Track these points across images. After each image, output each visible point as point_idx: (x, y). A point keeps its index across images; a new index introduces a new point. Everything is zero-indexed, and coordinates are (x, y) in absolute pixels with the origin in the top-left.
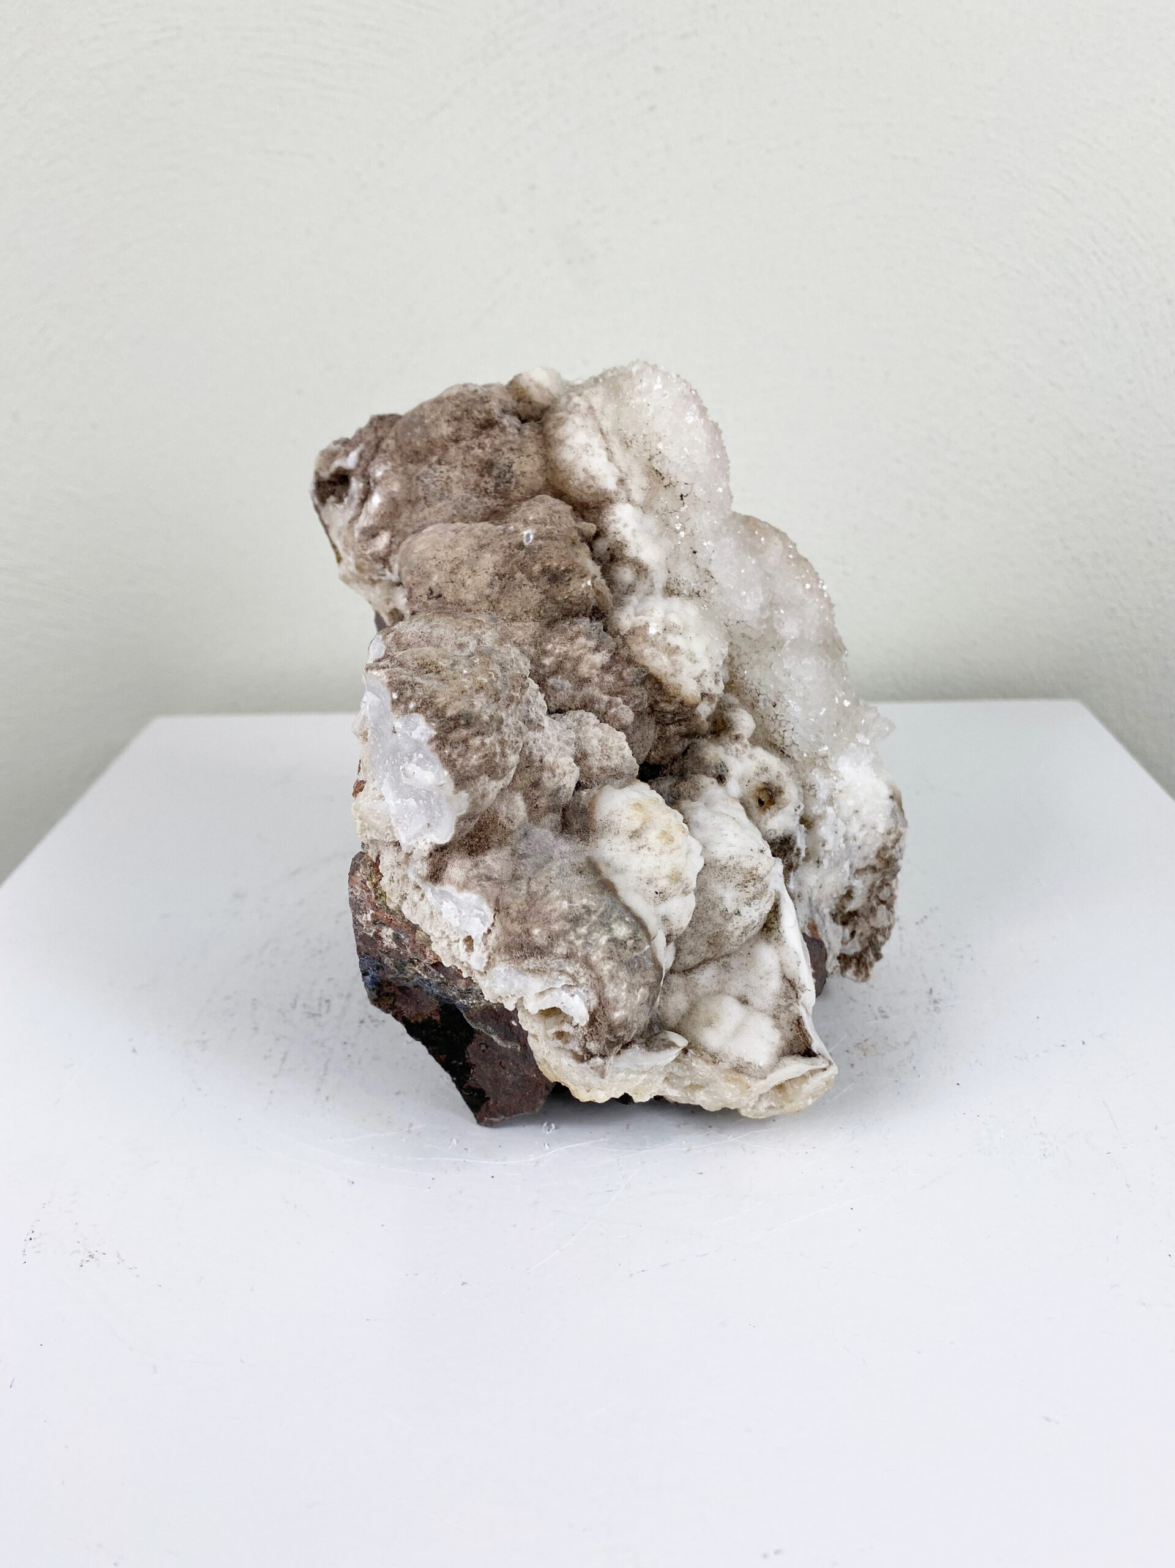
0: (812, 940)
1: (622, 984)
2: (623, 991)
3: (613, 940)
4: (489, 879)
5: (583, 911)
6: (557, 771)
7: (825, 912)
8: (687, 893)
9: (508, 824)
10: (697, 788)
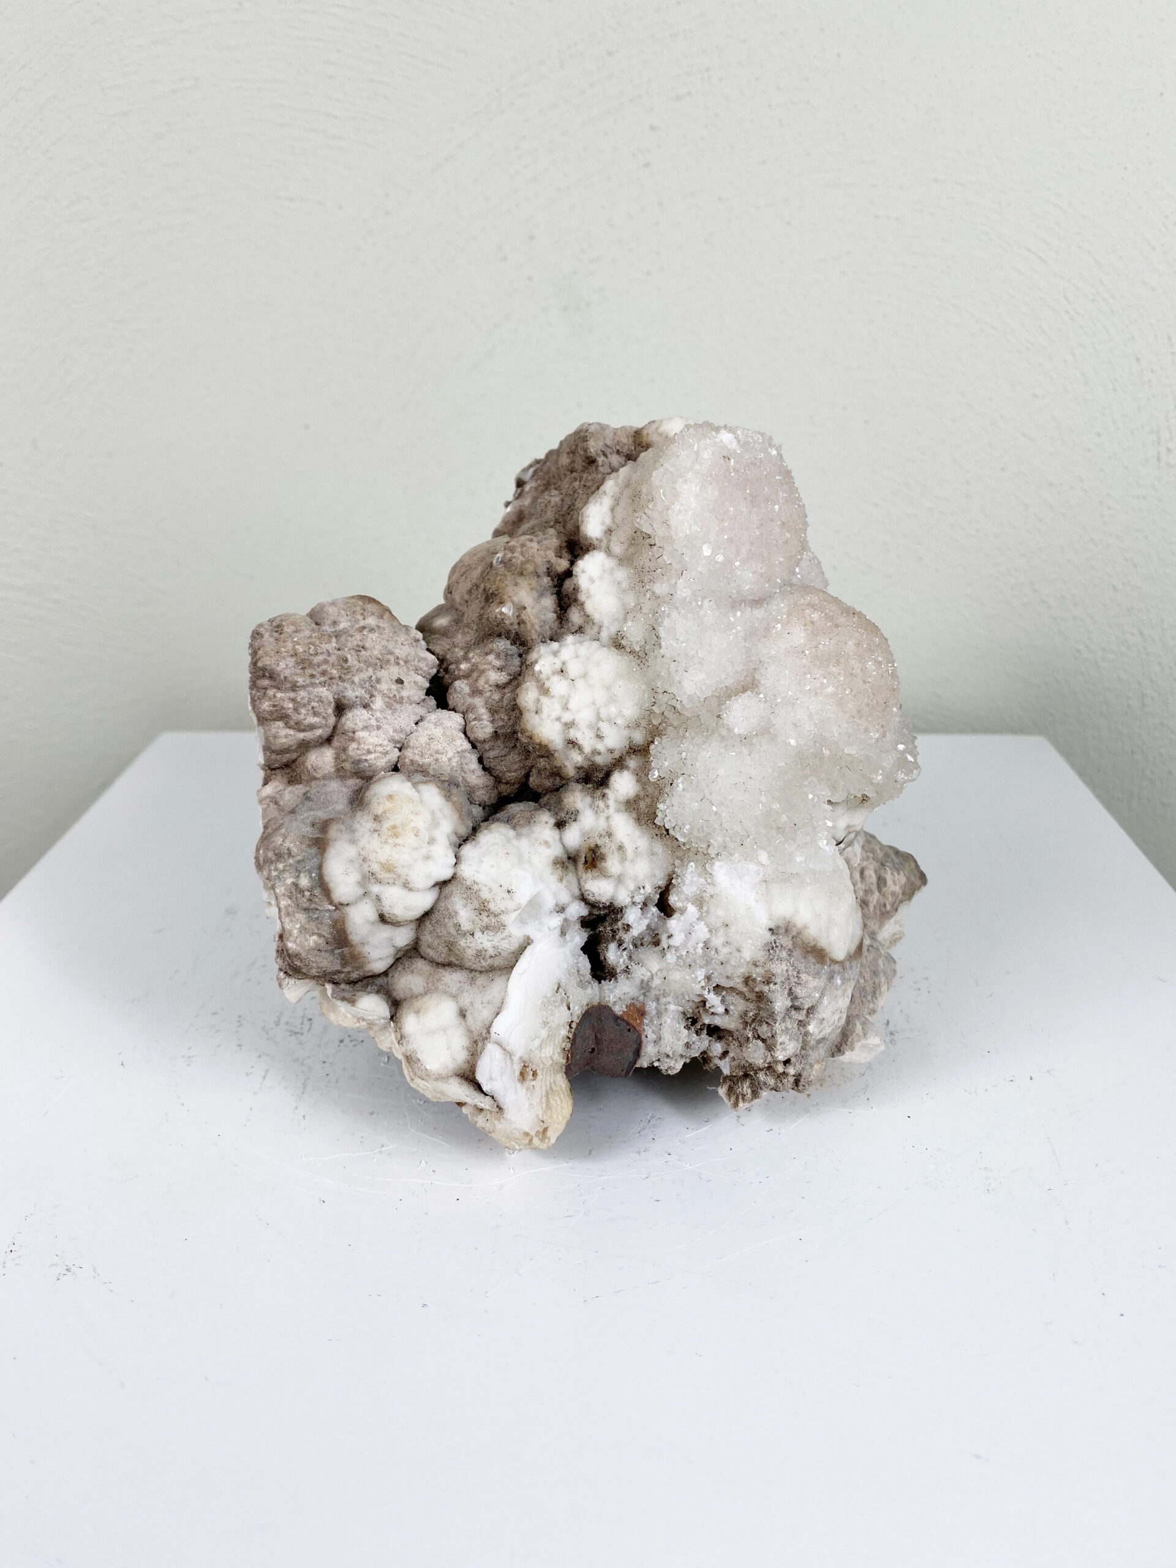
0: (617, 1018)
1: (297, 924)
2: (296, 928)
3: (295, 885)
4: (276, 803)
5: (286, 851)
6: (362, 746)
7: (668, 1007)
8: (410, 890)
9: (312, 771)
10: (529, 821)
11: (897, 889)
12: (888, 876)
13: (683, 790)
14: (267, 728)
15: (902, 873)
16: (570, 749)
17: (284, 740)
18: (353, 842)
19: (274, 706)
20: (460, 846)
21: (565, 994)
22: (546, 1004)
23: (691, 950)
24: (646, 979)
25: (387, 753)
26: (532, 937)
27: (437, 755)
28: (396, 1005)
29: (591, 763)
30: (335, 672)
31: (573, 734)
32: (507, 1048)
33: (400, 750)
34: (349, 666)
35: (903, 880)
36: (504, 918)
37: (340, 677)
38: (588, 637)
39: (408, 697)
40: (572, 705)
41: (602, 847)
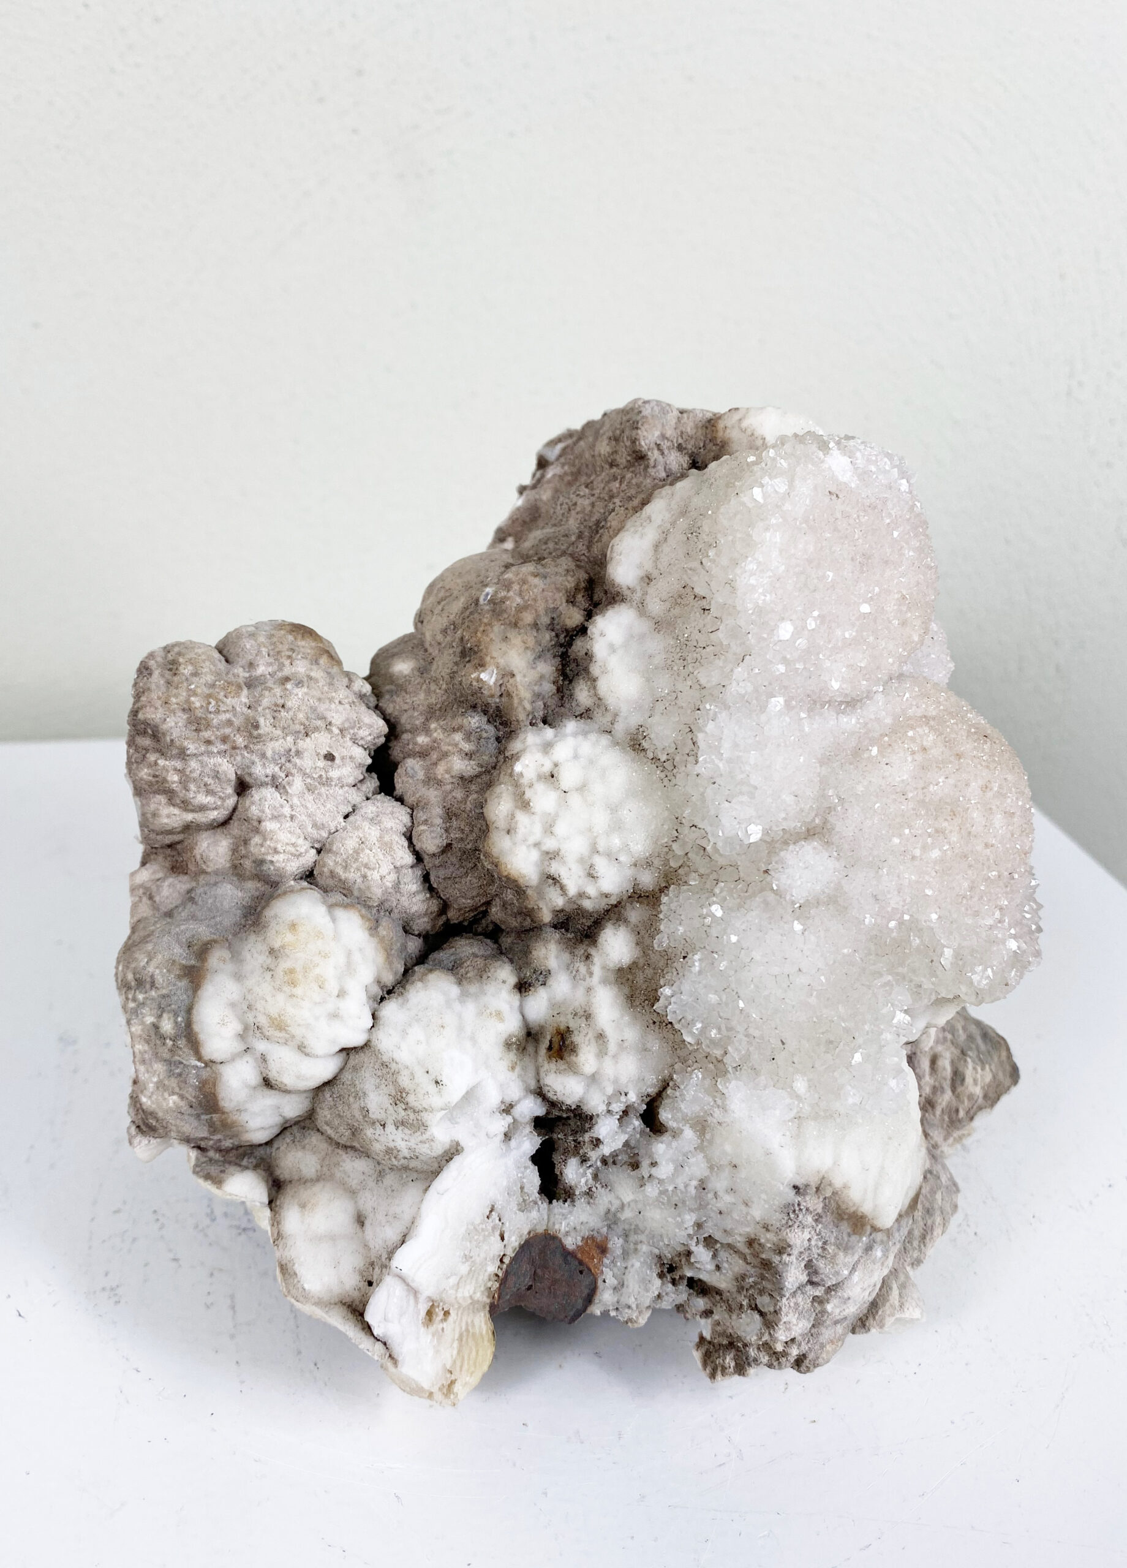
0: (567, 1254)
1: (155, 1076)
2: (152, 1082)
3: (156, 1027)
4: (151, 898)
5: (149, 979)
6: (268, 843)
7: (639, 1247)
8: (307, 1055)
9: (200, 862)
10: (482, 974)
11: (978, 1091)
12: (969, 1071)
13: (700, 972)
14: (144, 802)
15: (987, 1067)
16: (549, 886)
17: (166, 821)
18: (238, 977)
19: (155, 776)
20: (382, 999)
21: (500, 1220)
22: (472, 1232)
23: (681, 1187)
24: (613, 1209)
25: (300, 855)
26: (462, 1143)
27: (366, 870)
28: (277, 1187)
29: (576, 907)
30: (240, 741)
31: (555, 868)
32: (413, 1285)
33: (319, 852)
34: (260, 735)
35: (988, 1078)
36: (425, 1116)
37: (246, 747)
38: (597, 727)
39: (339, 779)
40: (561, 829)
41: (576, 1033)
